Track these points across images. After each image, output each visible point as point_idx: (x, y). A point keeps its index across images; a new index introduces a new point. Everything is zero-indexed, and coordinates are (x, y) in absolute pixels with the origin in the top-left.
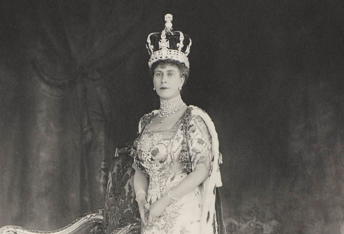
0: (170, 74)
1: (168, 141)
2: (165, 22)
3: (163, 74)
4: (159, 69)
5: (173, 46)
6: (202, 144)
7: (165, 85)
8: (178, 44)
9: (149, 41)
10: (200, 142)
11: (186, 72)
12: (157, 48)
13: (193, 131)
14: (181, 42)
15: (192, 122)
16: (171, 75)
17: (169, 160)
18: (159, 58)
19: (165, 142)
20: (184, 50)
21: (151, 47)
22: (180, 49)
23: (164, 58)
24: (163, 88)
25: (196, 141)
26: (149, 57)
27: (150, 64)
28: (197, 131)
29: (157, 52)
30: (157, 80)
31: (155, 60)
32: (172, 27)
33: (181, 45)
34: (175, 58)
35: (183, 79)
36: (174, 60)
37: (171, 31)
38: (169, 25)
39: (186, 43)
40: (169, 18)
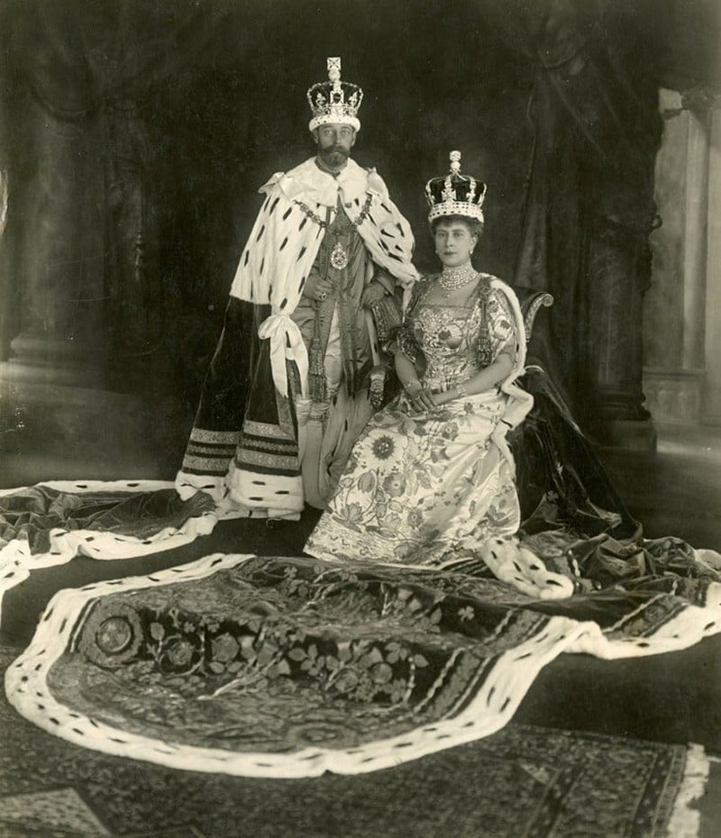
0: (457, 234)
1: (463, 322)
2: (451, 162)
3: (447, 235)
4: (442, 227)
5: (461, 197)
6: (508, 328)
7: (451, 249)
8: (468, 195)
9: (428, 189)
10: (505, 324)
11: (479, 229)
12: (439, 200)
13: (495, 311)
14: (473, 191)
15: (492, 298)
16: (459, 235)
17: (464, 345)
18: (442, 214)
19: (459, 322)
20: (475, 201)
21: (432, 198)
22: (471, 200)
23: (448, 213)
24: (447, 254)
25: (500, 324)
26: (429, 209)
27: (431, 219)
28: (501, 310)
29: (440, 206)
30: (439, 241)
31: (437, 216)
32: (460, 168)
33: (471, 195)
34: (463, 213)
35: (475, 239)
36: (462, 216)
37: (460, 174)
38: (456, 166)
39: (479, 191)
40: (455, 156)
